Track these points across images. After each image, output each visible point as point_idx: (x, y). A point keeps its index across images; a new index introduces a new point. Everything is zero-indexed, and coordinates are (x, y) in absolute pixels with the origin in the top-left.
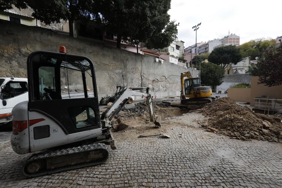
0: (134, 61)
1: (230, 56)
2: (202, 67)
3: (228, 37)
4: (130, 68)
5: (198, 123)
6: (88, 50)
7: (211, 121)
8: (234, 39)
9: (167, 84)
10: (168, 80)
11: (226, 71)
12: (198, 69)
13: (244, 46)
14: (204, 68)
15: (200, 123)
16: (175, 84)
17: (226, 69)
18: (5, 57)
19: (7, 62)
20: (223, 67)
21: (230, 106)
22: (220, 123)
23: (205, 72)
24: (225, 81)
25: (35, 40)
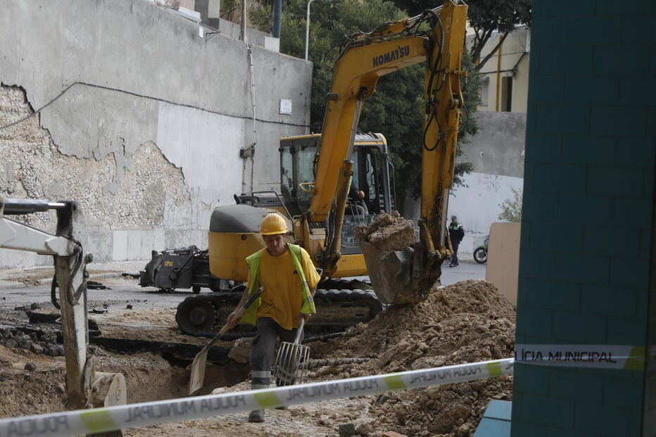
2: (320, 36)
5: (322, 423)
7: (385, 405)
9: (38, 163)
10: (46, 122)
11: (493, 79)
12: (290, 48)
15: (331, 421)
16: (108, 167)
17: (490, 66)
20: (469, 46)
21: (486, 327)
22: (430, 408)
24: (479, 164)
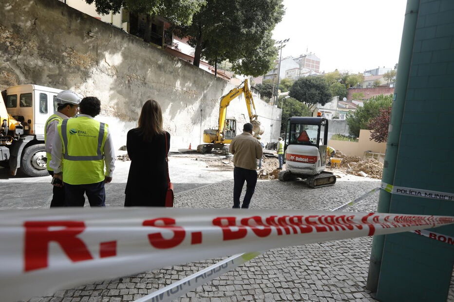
0: (215, 88)
1: (319, 93)
3: (305, 56)
4: (210, 99)
6: (169, 68)
8: (313, 61)
12: (279, 107)
13: (329, 77)
14: (287, 106)
18: (81, 71)
19: (83, 79)
23: (288, 113)
25: (115, 48)
